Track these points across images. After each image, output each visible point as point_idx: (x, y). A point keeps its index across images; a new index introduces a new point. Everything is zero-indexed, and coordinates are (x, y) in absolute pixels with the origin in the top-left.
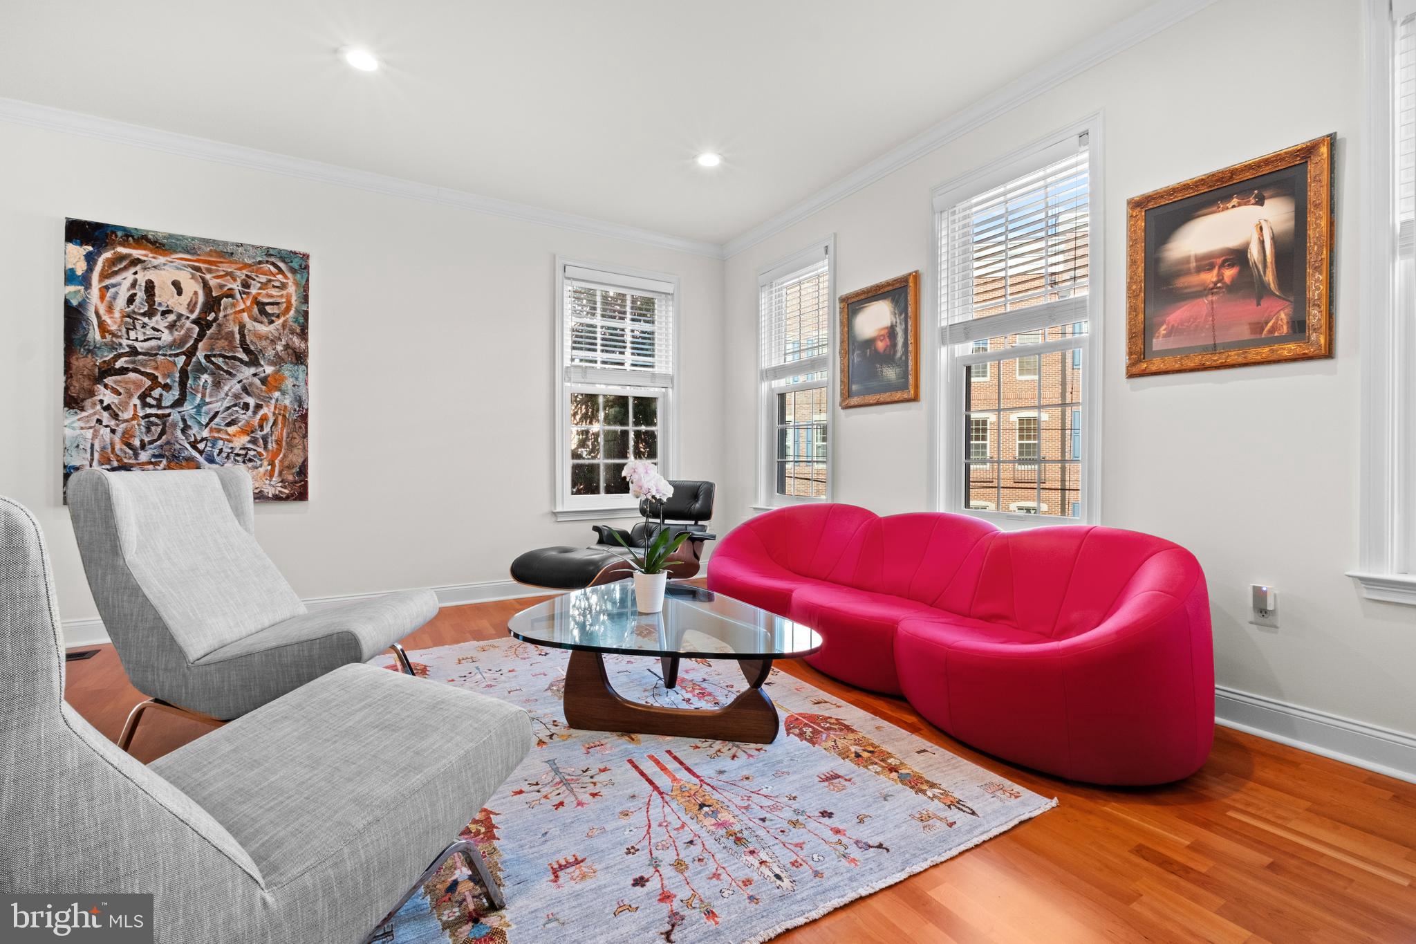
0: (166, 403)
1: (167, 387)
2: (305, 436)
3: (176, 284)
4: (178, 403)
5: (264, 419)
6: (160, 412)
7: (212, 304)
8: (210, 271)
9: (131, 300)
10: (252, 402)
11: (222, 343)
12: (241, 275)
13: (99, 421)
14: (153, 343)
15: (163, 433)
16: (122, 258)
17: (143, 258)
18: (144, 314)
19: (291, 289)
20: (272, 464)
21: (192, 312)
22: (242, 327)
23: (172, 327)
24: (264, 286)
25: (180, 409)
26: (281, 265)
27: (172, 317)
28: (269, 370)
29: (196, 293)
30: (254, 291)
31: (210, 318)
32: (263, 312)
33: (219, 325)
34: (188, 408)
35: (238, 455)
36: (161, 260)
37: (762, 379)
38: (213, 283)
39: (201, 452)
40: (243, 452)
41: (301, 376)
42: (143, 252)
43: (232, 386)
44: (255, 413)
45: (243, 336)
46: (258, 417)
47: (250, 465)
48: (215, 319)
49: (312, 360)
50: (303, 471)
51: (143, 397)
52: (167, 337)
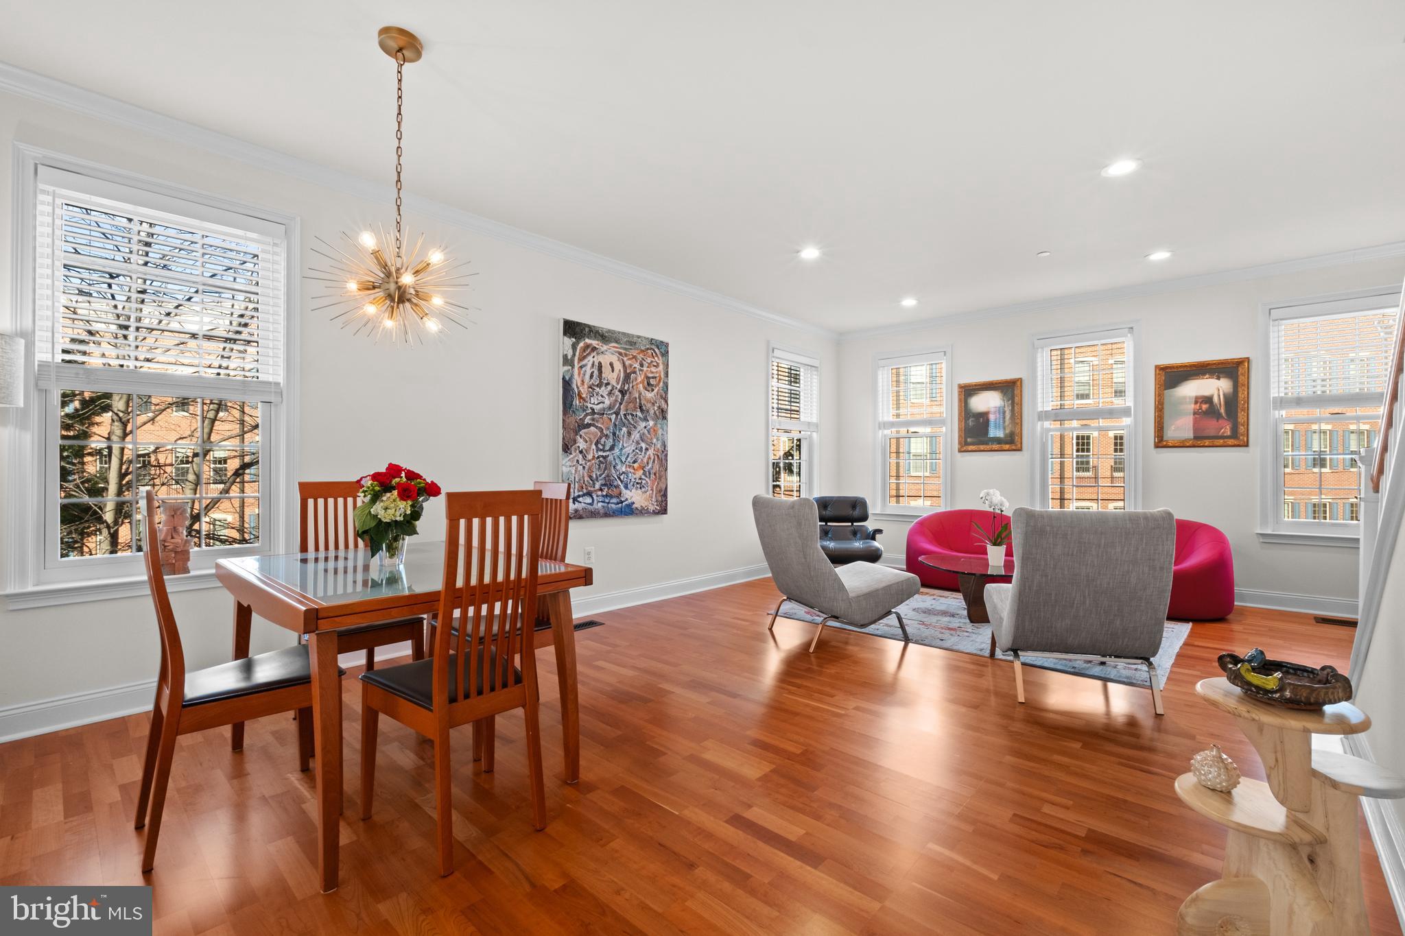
0: (607, 448)
1: (607, 436)
2: (666, 470)
3: (611, 364)
4: (612, 448)
5: (649, 458)
6: (604, 454)
7: (627, 377)
8: (626, 355)
9: (592, 376)
10: (644, 445)
11: (631, 405)
12: (640, 357)
13: (578, 461)
14: (601, 406)
15: (605, 469)
16: (587, 346)
17: (597, 347)
18: (597, 386)
19: (661, 367)
20: (652, 490)
21: (618, 384)
22: (640, 394)
23: (610, 393)
24: (649, 365)
25: (613, 452)
26: (656, 350)
27: (609, 388)
28: (651, 423)
29: (620, 371)
30: (645, 369)
31: (626, 388)
32: (649, 384)
33: (630, 393)
34: (616, 451)
35: (637, 483)
36: (605, 347)
37: (880, 428)
38: (628, 363)
39: (622, 482)
40: (640, 481)
41: (665, 428)
42: (597, 342)
43: (636, 436)
44: (645, 453)
45: (640, 400)
46: (647, 457)
47: (643, 489)
48: (628, 388)
49: (670, 416)
50: (665, 495)
51: (596, 444)
52: (607, 402)
